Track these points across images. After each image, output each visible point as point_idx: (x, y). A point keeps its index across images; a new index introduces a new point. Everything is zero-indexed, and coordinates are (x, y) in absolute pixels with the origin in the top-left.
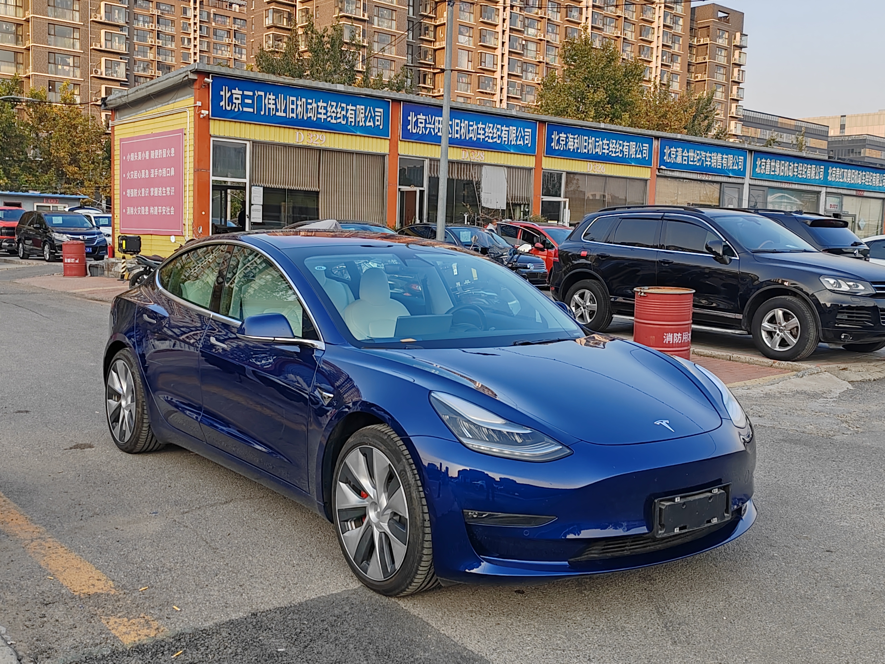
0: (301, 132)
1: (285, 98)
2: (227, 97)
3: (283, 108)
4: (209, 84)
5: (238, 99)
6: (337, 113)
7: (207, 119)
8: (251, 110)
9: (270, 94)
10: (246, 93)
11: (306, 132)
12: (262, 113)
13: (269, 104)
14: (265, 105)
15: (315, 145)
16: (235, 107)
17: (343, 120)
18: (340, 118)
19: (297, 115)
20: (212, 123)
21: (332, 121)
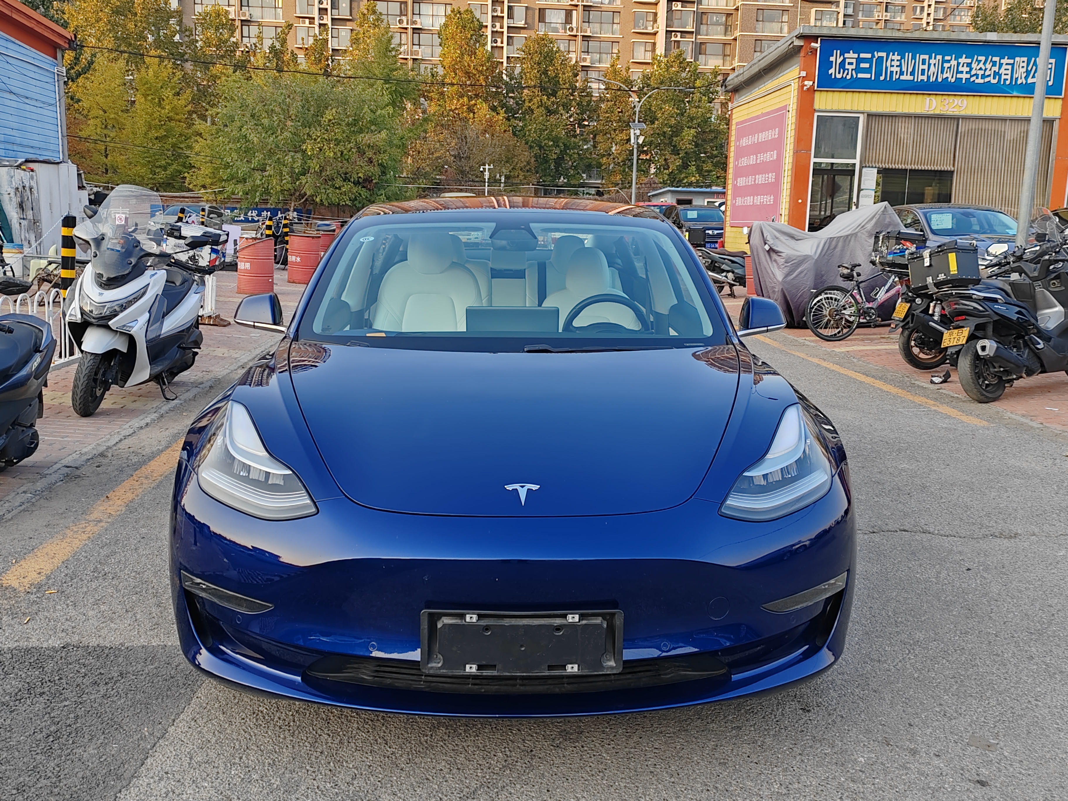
0: (933, 98)
1: (914, 58)
2: (838, 62)
3: (910, 70)
4: (816, 50)
5: (852, 64)
6: (986, 69)
7: (812, 90)
8: (868, 76)
9: (893, 55)
10: (862, 55)
11: (939, 98)
12: (882, 78)
13: (892, 66)
14: (886, 68)
15: (951, 113)
16: (848, 74)
17: (994, 78)
18: (989, 75)
19: (929, 77)
20: (817, 95)
21: (977, 81)
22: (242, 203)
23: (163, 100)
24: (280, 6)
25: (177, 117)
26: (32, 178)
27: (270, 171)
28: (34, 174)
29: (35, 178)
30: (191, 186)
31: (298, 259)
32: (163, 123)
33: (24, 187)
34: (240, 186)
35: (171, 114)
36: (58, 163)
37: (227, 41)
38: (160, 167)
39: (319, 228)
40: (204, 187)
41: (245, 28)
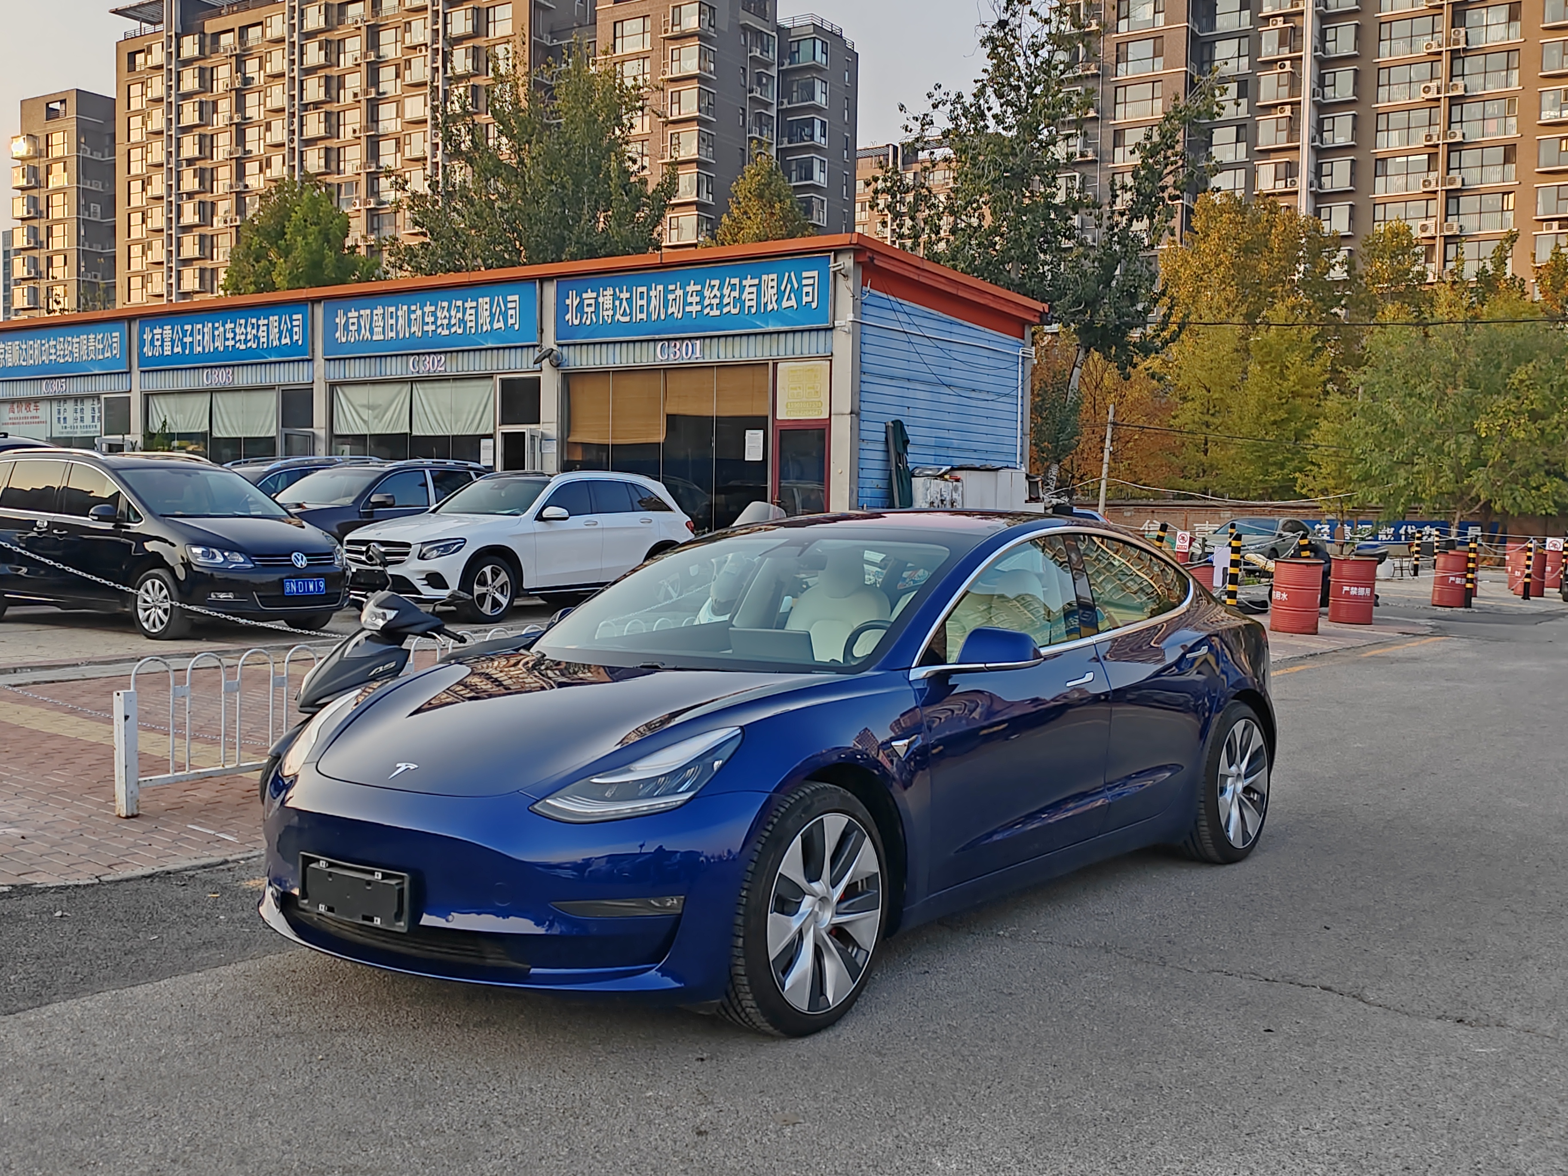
22: (1382, 515)
23: (1287, 367)
24: (1511, 207)
25: (1306, 391)
26: (956, 489)
27: (1421, 464)
28: (959, 484)
29: (960, 489)
30: (1304, 491)
31: (1285, 596)
32: (1284, 401)
33: (942, 501)
34: (1375, 491)
35: (1298, 387)
36: (997, 469)
37: (1409, 271)
38: (1275, 464)
39: (1360, 551)
40: (1324, 491)
41: (1452, 249)
